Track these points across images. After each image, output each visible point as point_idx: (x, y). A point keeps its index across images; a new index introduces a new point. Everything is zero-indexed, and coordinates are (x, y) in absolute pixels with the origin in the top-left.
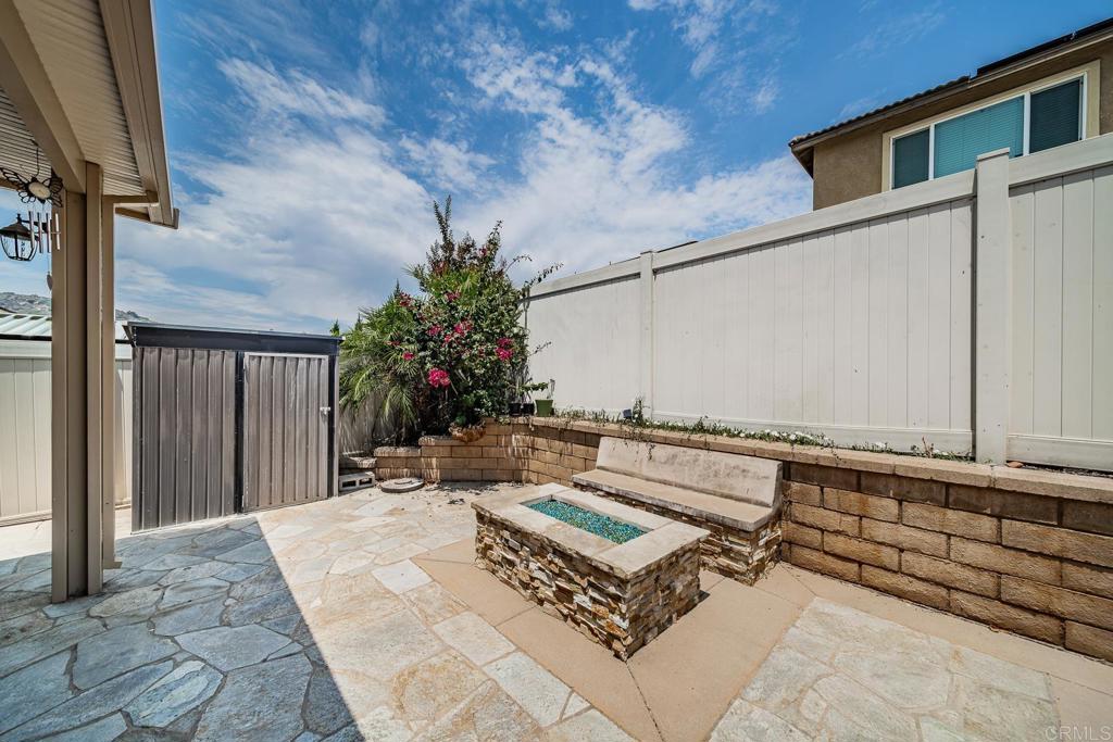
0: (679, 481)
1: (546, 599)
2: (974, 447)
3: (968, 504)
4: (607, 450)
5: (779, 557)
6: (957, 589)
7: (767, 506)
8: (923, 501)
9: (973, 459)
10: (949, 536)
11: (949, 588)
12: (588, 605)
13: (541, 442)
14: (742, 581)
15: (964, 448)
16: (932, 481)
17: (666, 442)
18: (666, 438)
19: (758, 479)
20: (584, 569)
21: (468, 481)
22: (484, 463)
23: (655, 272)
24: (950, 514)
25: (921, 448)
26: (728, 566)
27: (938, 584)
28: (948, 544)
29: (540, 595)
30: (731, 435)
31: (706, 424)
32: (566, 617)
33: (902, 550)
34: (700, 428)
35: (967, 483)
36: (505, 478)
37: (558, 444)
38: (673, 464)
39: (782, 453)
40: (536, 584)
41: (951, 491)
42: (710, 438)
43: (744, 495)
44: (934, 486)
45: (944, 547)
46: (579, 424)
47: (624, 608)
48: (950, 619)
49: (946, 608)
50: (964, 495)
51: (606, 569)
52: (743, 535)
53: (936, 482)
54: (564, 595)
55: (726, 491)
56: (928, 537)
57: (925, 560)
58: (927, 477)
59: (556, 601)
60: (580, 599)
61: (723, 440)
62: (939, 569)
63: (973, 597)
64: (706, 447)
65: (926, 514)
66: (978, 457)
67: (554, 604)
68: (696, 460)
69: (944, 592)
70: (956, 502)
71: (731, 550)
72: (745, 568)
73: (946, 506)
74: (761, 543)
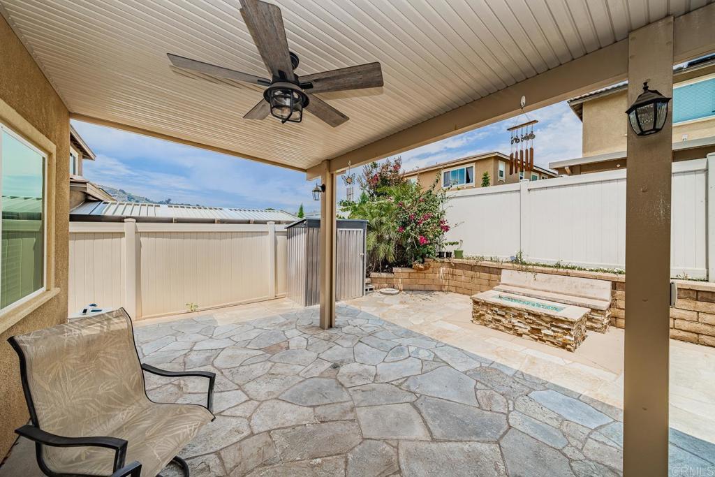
0: (554, 290)
1: (524, 334)
2: (708, 276)
3: (707, 299)
4: (506, 276)
5: (611, 324)
6: (702, 334)
7: (606, 301)
8: (685, 298)
9: (707, 281)
10: (698, 312)
11: (698, 334)
12: (550, 333)
13: (458, 271)
14: (599, 332)
15: (704, 276)
16: (690, 289)
17: (542, 272)
18: (542, 271)
19: (600, 289)
20: (549, 319)
21: (418, 290)
22: (425, 282)
23: (529, 190)
24: (699, 303)
25: (682, 276)
26: (591, 326)
27: (692, 332)
28: (698, 316)
29: (519, 332)
30: (580, 269)
31: (562, 264)
32: (536, 340)
33: (675, 319)
34: (558, 266)
35: (707, 290)
36: (437, 289)
37: (470, 273)
38: (549, 282)
39: (612, 278)
40: (516, 328)
41: (699, 294)
42: (569, 271)
43: (593, 296)
44: (691, 292)
45: (696, 317)
46: (484, 263)
47: (572, 333)
48: (699, 346)
49: (698, 342)
50: (705, 295)
51: (563, 319)
52: (599, 312)
53: (692, 290)
54: (534, 331)
55: (583, 295)
56: (688, 313)
57: (686, 323)
58: (687, 288)
59: (529, 333)
60: (545, 331)
61: (576, 271)
62: (693, 326)
63: (709, 337)
64: (568, 275)
65: (687, 303)
66: (710, 279)
67: (528, 335)
68: (563, 281)
69: (696, 336)
70: (702, 298)
71: (593, 318)
72: (601, 326)
73: (697, 300)
74: (607, 316)
